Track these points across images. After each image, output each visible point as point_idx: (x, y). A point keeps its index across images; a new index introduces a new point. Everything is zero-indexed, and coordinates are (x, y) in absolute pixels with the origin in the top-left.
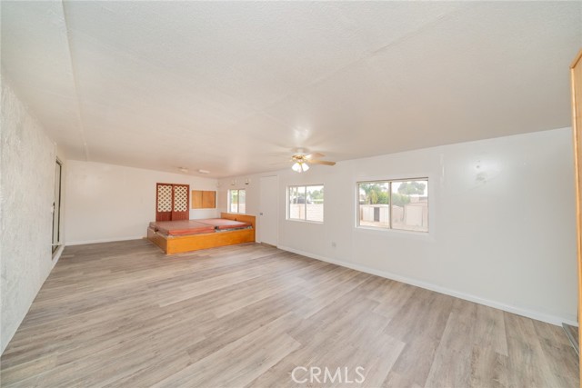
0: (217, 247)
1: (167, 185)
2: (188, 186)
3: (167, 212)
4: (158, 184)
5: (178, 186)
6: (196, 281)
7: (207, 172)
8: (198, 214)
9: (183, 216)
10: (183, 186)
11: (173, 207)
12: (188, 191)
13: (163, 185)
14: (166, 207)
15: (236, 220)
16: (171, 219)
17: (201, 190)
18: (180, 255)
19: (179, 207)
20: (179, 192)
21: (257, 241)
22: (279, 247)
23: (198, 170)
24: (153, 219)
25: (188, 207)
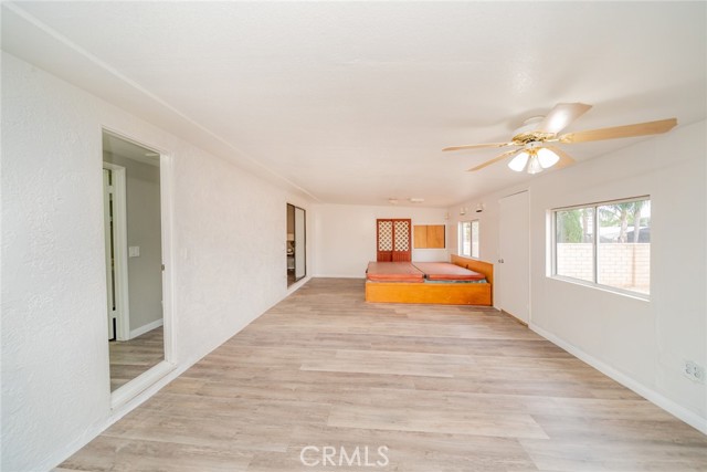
0: (425, 303)
1: (387, 220)
2: (409, 221)
3: (388, 252)
4: (378, 220)
5: (399, 220)
6: (361, 348)
7: (422, 200)
8: (422, 256)
9: (404, 257)
10: (404, 220)
11: (393, 245)
12: (410, 226)
13: (383, 220)
14: (386, 246)
15: (467, 268)
16: (391, 260)
17: (425, 224)
18: (377, 306)
19: (401, 246)
20: (401, 228)
21: (495, 306)
22: (531, 326)
23: (409, 200)
24: (374, 258)
25: (410, 245)
